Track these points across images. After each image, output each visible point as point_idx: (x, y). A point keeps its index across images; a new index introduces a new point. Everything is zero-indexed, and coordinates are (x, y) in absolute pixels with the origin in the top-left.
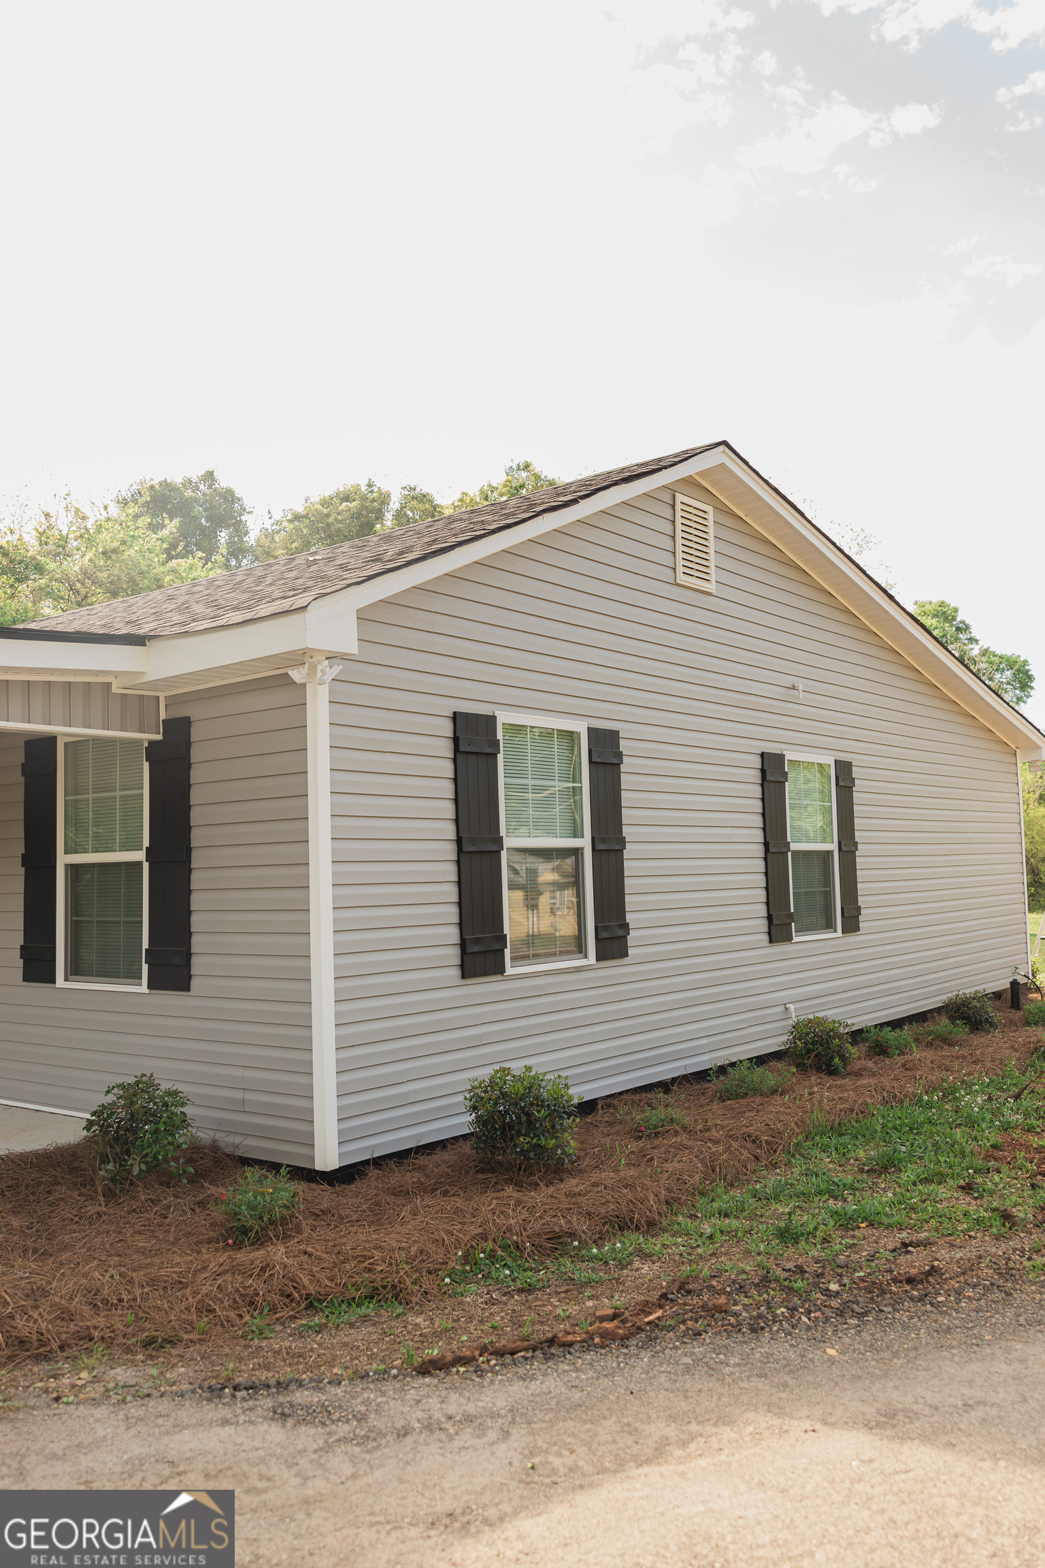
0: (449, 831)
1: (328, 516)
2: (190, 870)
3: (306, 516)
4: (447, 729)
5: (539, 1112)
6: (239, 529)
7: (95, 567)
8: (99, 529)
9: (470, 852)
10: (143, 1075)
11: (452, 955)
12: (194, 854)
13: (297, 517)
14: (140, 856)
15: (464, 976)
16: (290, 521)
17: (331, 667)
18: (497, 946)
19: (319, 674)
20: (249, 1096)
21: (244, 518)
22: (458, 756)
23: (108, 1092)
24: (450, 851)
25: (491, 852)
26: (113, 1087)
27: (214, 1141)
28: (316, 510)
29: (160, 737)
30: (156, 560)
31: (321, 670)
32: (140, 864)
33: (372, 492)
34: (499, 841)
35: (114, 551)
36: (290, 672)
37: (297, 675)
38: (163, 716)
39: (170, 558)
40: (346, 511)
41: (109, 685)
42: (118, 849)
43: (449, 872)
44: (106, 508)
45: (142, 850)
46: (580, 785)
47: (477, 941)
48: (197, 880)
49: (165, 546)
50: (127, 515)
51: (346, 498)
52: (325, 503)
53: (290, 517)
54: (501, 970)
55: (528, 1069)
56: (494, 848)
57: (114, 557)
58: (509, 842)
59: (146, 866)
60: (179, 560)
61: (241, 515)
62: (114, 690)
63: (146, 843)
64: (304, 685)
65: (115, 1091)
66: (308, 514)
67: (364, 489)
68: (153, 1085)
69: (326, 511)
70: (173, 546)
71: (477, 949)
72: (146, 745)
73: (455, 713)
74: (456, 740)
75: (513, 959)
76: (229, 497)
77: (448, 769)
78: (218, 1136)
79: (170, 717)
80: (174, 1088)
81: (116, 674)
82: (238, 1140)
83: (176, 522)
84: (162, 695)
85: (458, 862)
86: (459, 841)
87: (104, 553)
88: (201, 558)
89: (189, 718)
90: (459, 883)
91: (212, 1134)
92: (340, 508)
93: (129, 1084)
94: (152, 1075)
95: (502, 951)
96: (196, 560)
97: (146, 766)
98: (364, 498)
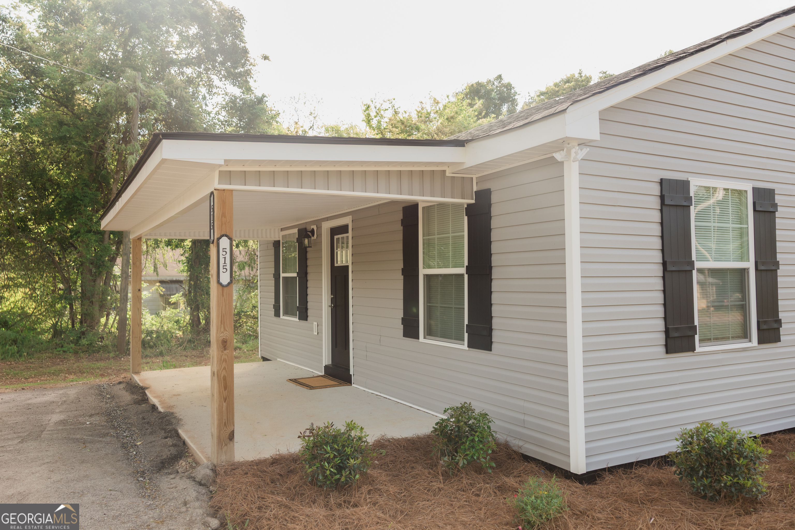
0: (657, 257)
1: (558, 91)
2: (491, 280)
3: (546, 93)
4: (656, 190)
5: (739, 459)
6: (513, 102)
7: (443, 126)
8: (445, 107)
9: (672, 271)
10: (465, 403)
11: (661, 338)
12: (494, 271)
13: (542, 94)
14: (462, 270)
15: (667, 352)
16: (539, 96)
17: (581, 150)
18: (690, 333)
19: (573, 155)
20: (527, 418)
21: (516, 97)
22: (664, 207)
23: (445, 411)
24: (658, 270)
25: (686, 271)
26: (448, 409)
27: (507, 442)
28: (552, 89)
29: (473, 201)
30: (472, 120)
31: (575, 152)
32: (463, 275)
33: (581, 77)
34: (692, 264)
35: (452, 117)
36: (554, 155)
37: (558, 156)
38: (475, 189)
39: (478, 119)
40: (568, 88)
41: (444, 171)
42: (451, 266)
43: (658, 284)
44: (448, 96)
45: (464, 267)
46: (746, 226)
47: (677, 329)
48: (495, 285)
49: (476, 113)
50: (458, 99)
51: (568, 81)
52: (556, 85)
53: (538, 94)
54: (692, 349)
55: (724, 424)
56: (688, 268)
57: (452, 120)
58: (698, 265)
59: (466, 277)
60: (483, 119)
61: (515, 96)
62: (448, 174)
63: (466, 263)
64: (562, 163)
65: (450, 411)
66: (547, 91)
67: (577, 75)
68: (471, 410)
69: (557, 89)
70: (480, 113)
71: (676, 335)
72: (466, 206)
73: (661, 179)
74: (662, 197)
75: (700, 341)
76: (509, 86)
77: (656, 216)
78: (509, 439)
79: (479, 189)
80: (484, 412)
81: (449, 164)
82: (521, 443)
83: (481, 101)
84: (474, 177)
85: (664, 277)
86: (664, 264)
87: (447, 119)
88: (494, 118)
89: (490, 189)
90: (664, 291)
91: (505, 437)
92: (565, 87)
93: (457, 407)
94: (470, 404)
95: (693, 337)
96: (491, 119)
97: (466, 218)
98: (577, 80)
